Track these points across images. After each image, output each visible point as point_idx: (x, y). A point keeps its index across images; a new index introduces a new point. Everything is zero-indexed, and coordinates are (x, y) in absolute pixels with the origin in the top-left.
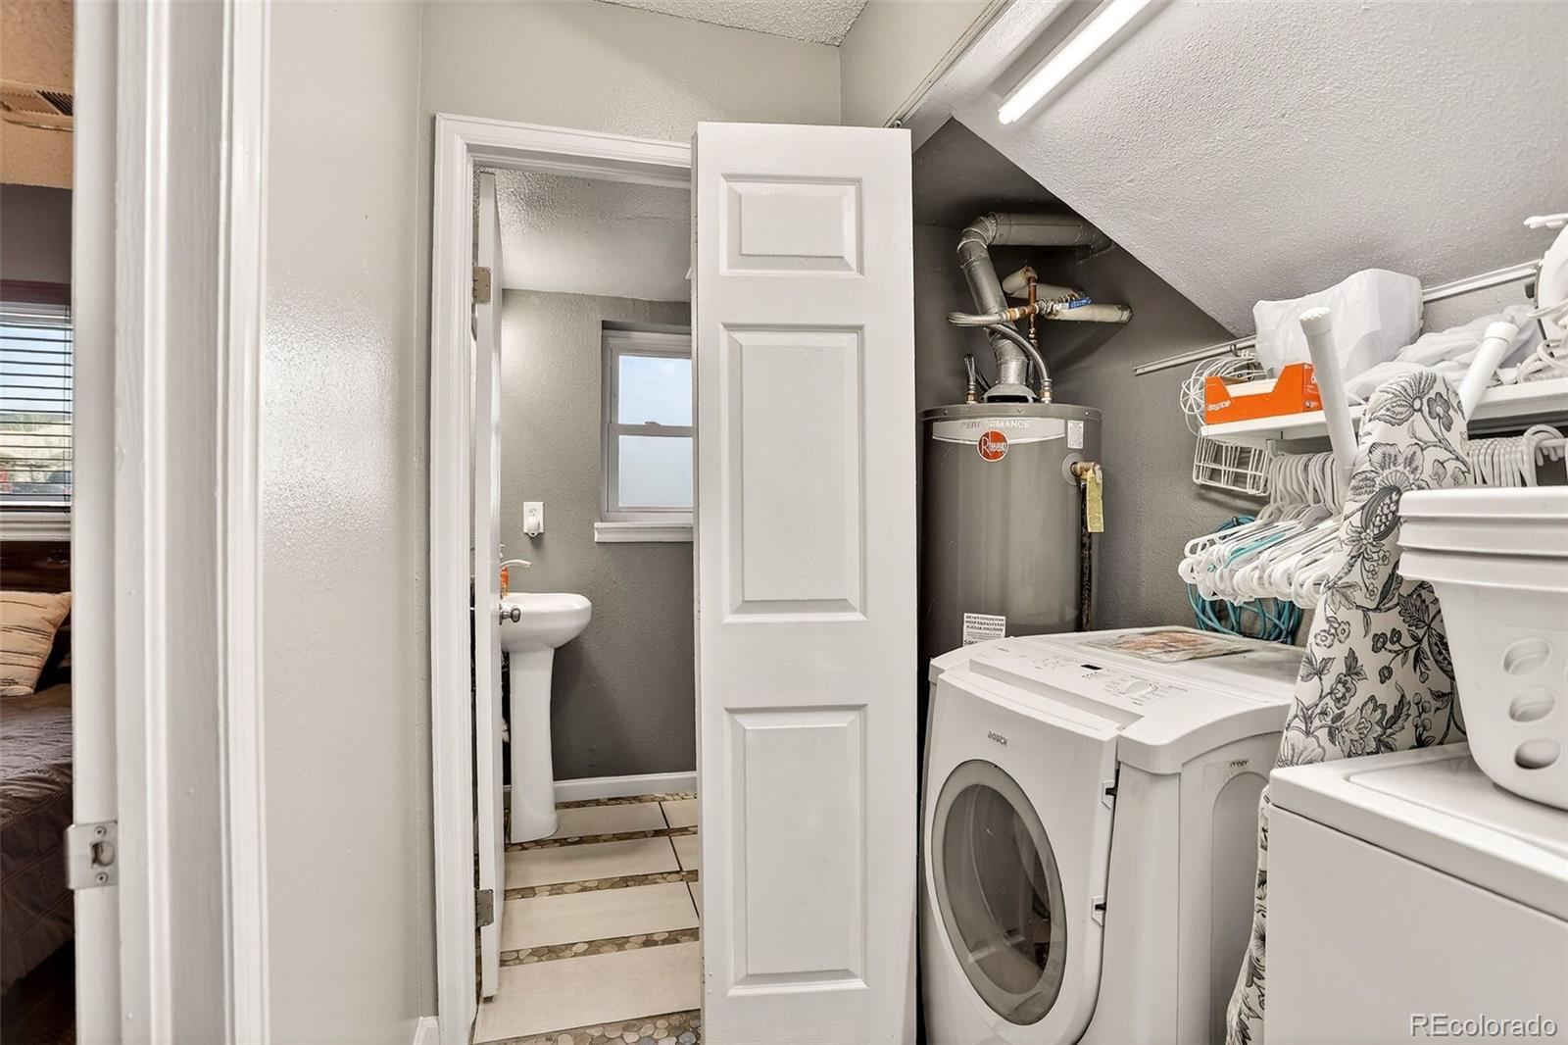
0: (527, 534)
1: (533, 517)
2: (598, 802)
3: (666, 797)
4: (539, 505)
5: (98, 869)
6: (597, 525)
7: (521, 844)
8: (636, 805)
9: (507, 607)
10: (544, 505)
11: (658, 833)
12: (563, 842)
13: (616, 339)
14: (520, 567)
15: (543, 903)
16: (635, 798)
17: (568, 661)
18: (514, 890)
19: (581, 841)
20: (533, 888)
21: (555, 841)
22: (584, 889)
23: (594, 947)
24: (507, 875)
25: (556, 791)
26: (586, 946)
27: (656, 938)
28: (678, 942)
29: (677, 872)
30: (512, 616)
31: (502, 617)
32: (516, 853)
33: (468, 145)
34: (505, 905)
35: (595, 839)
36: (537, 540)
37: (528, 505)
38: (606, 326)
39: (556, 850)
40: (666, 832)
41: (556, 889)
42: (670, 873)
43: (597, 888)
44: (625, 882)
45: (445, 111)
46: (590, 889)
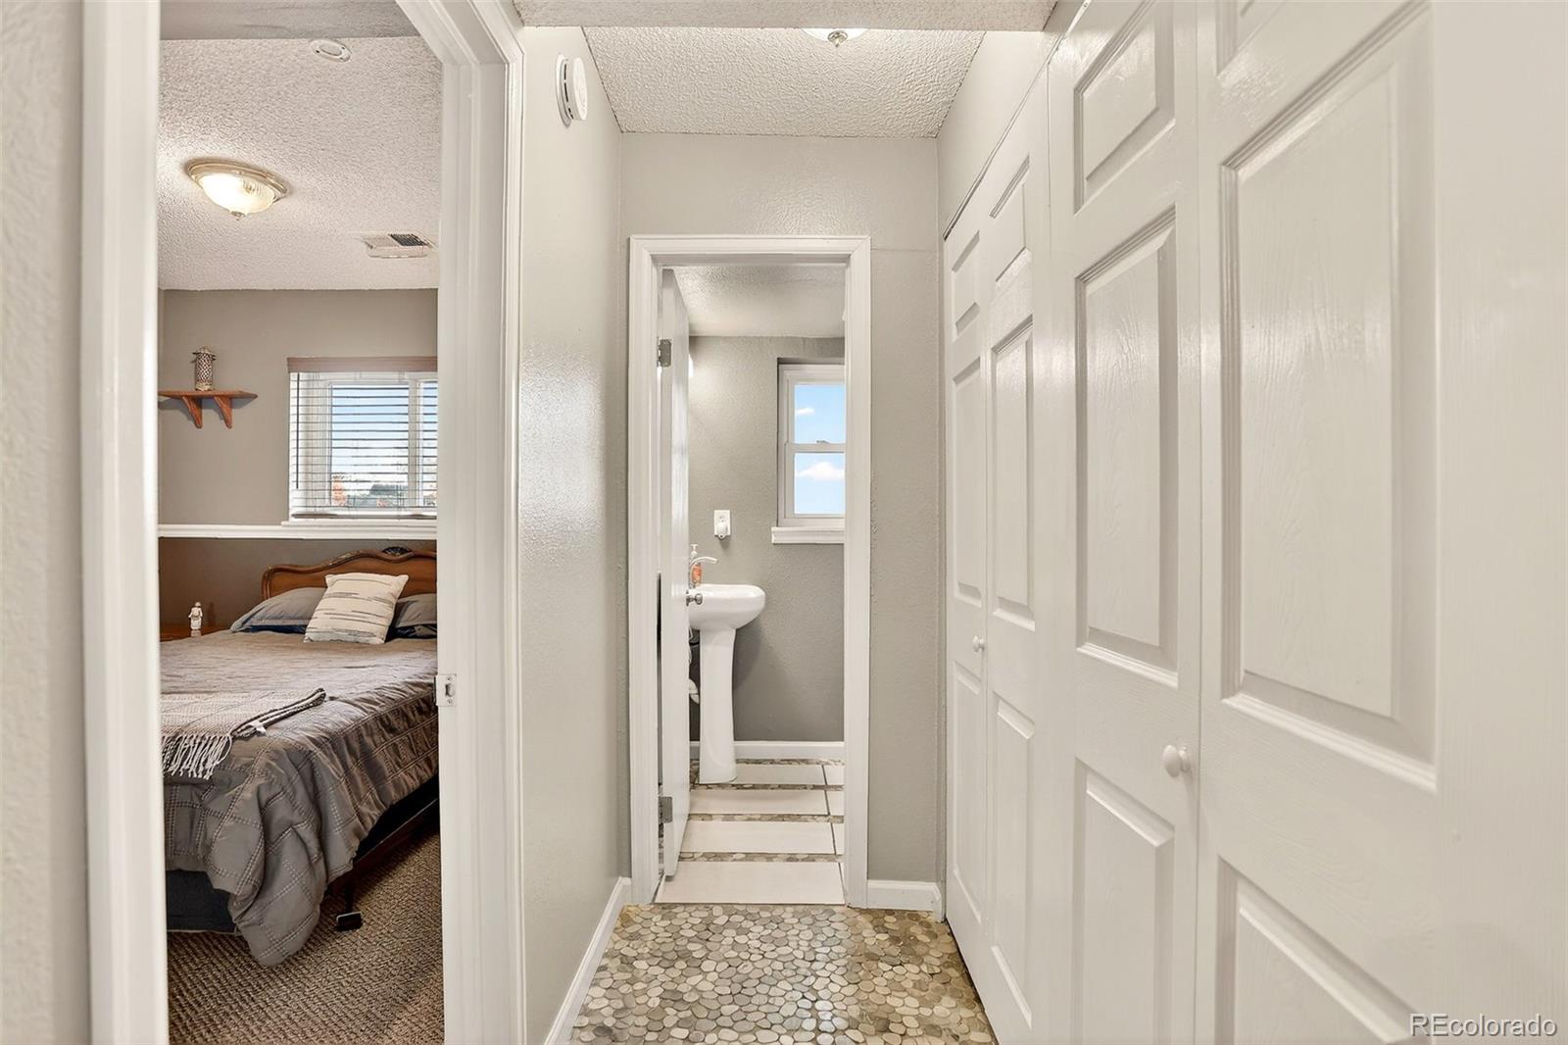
0: (717, 536)
1: (722, 523)
2: (772, 762)
3: (830, 762)
4: (727, 513)
5: (448, 697)
6: (774, 529)
7: (706, 785)
8: (804, 765)
9: (693, 593)
10: (731, 513)
11: (815, 787)
12: (740, 787)
13: (789, 372)
14: (708, 563)
15: (716, 824)
16: (803, 761)
17: (747, 641)
18: (697, 814)
19: (754, 787)
20: (710, 815)
21: (733, 785)
22: (749, 819)
23: (749, 857)
24: (692, 805)
25: (736, 749)
26: (744, 856)
27: (798, 857)
28: (814, 861)
29: (825, 816)
30: (696, 599)
31: (689, 600)
32: (702, 791)
33: (652, 255)
34: (687, 824)
35: (765, 787)
36: (724, 542)
37: (717, 513)
38: (780, 361)
39: (734, 792)
40: (825, 787)
41: (728, 817)
42: (819, 815)
43: (760, 820)
44: (782, 817)
45: (636, 233)
46: (754, 820)
